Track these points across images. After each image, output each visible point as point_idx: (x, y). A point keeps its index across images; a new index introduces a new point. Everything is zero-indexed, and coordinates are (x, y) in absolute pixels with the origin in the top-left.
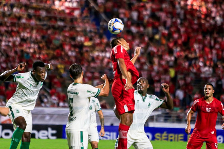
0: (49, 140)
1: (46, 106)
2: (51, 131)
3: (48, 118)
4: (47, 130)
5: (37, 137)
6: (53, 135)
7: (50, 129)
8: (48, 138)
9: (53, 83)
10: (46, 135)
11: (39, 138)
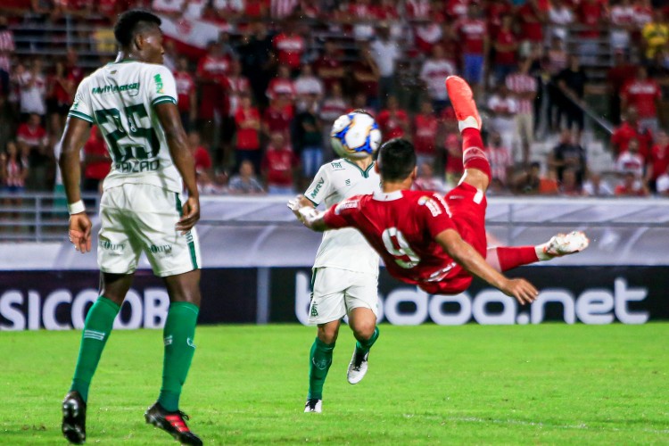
0: (617, 326)
1: (598, 194)
2: (624, 293)
3: (610, 238)
4: (611, 288)
5: (569, 315)
6: (633, 306)
7: (620, 284)
8: (616, 320)
9: (623, 97)
10: (607, 306)
11: (578, 320)
